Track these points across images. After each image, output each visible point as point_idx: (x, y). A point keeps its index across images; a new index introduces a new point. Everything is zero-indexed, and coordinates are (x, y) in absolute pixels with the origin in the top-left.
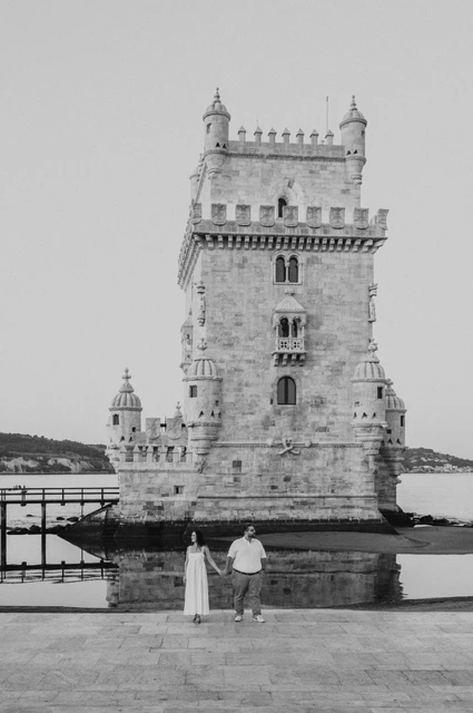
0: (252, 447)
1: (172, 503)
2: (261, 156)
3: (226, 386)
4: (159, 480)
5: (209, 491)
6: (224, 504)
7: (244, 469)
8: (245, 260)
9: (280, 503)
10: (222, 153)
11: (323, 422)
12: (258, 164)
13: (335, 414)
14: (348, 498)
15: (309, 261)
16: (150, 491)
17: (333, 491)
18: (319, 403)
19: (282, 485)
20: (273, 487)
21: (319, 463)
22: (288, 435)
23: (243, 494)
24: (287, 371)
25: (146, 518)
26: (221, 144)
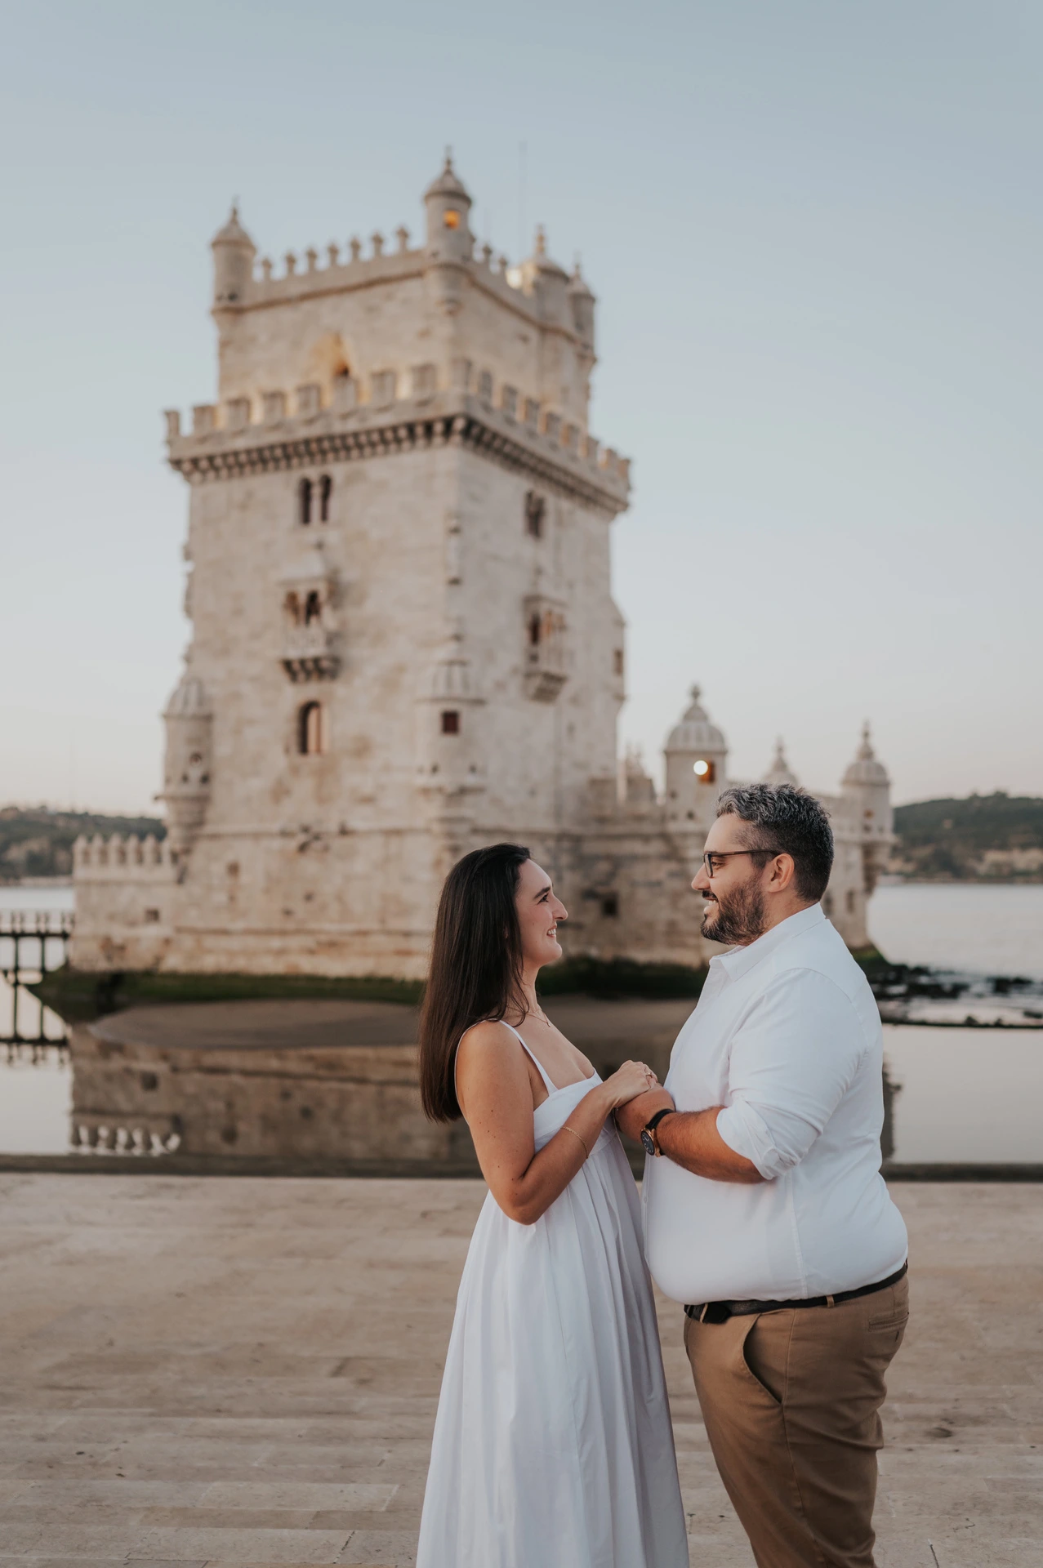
0: (257, 836)
1: (137, 940)
2: (288, 301)
3: (218, 726)
4: (125, 897)
5: (193, 919)
6: (210, 942)
7: (245, 877)
8: (250, 495)
9: (295, 942)
10: (226, 310)
11: (367, 785)
12: (286, 316)
13: (387, 768)
14: (407, 934)
15: (351, 479)
16: (112, 917)
17: (383, 921)
18: (362, 748)
19: (300, 908)
20: (288, 913)
21: (360, 866)
22: (310, 813)
23: (239, 925)
24: (311, 690)
25: (103, 965)
26: (226, 293)
